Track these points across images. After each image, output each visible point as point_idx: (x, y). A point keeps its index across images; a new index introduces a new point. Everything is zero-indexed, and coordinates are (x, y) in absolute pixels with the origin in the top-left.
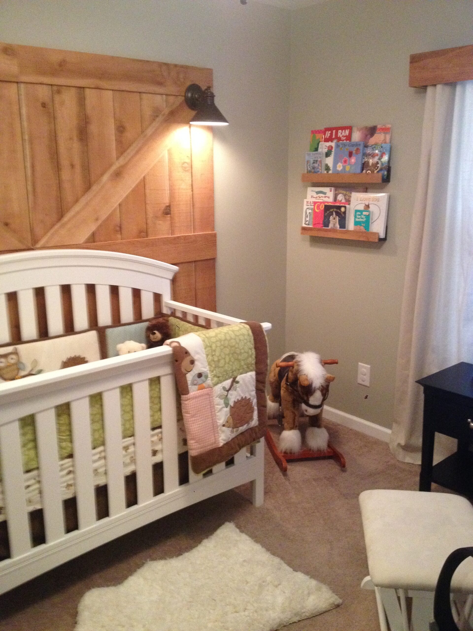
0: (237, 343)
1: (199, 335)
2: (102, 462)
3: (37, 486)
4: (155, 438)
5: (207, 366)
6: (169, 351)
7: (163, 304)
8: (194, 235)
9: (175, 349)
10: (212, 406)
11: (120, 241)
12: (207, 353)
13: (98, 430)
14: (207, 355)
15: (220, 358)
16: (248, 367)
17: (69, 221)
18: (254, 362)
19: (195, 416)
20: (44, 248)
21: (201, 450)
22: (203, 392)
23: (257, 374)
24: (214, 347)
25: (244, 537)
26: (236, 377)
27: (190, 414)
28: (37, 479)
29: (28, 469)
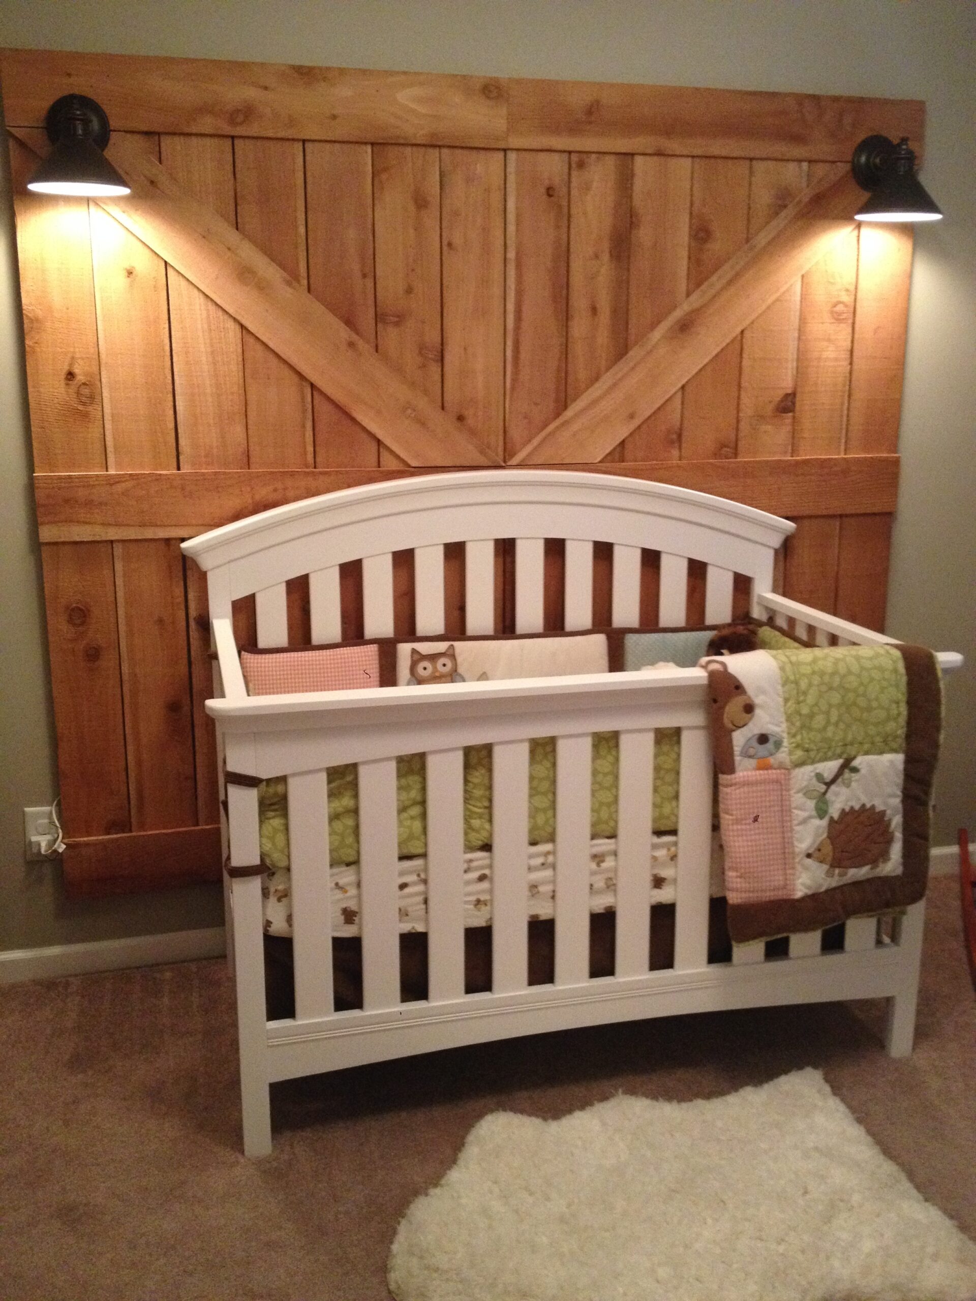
0: (861, 684)
1: (774, 657)
2: (548, 873)
3: (421, 888)
4: (661, 853)
5: (781, 722)
6: (701, 677)
7: (755, 599)
8: (845, 459)
9: (712, 675)
10: (785, 810)
11: (675, 462)
12: (787, 696)
13: (544, 810)
14: (786, 700)
15: (816, 709)
16: (885, 742)
17: (577, 415)
18: (901, 732)
19: (744, 822)
20: (521, 466)
21: (751, 895)
22: (768, 774)
23: (909, 761)
24: (803, 684)
25: (834, 1104)
26: (854, 758)
27: (732, 815)
28: (423, 876)
29: (405, 852)
